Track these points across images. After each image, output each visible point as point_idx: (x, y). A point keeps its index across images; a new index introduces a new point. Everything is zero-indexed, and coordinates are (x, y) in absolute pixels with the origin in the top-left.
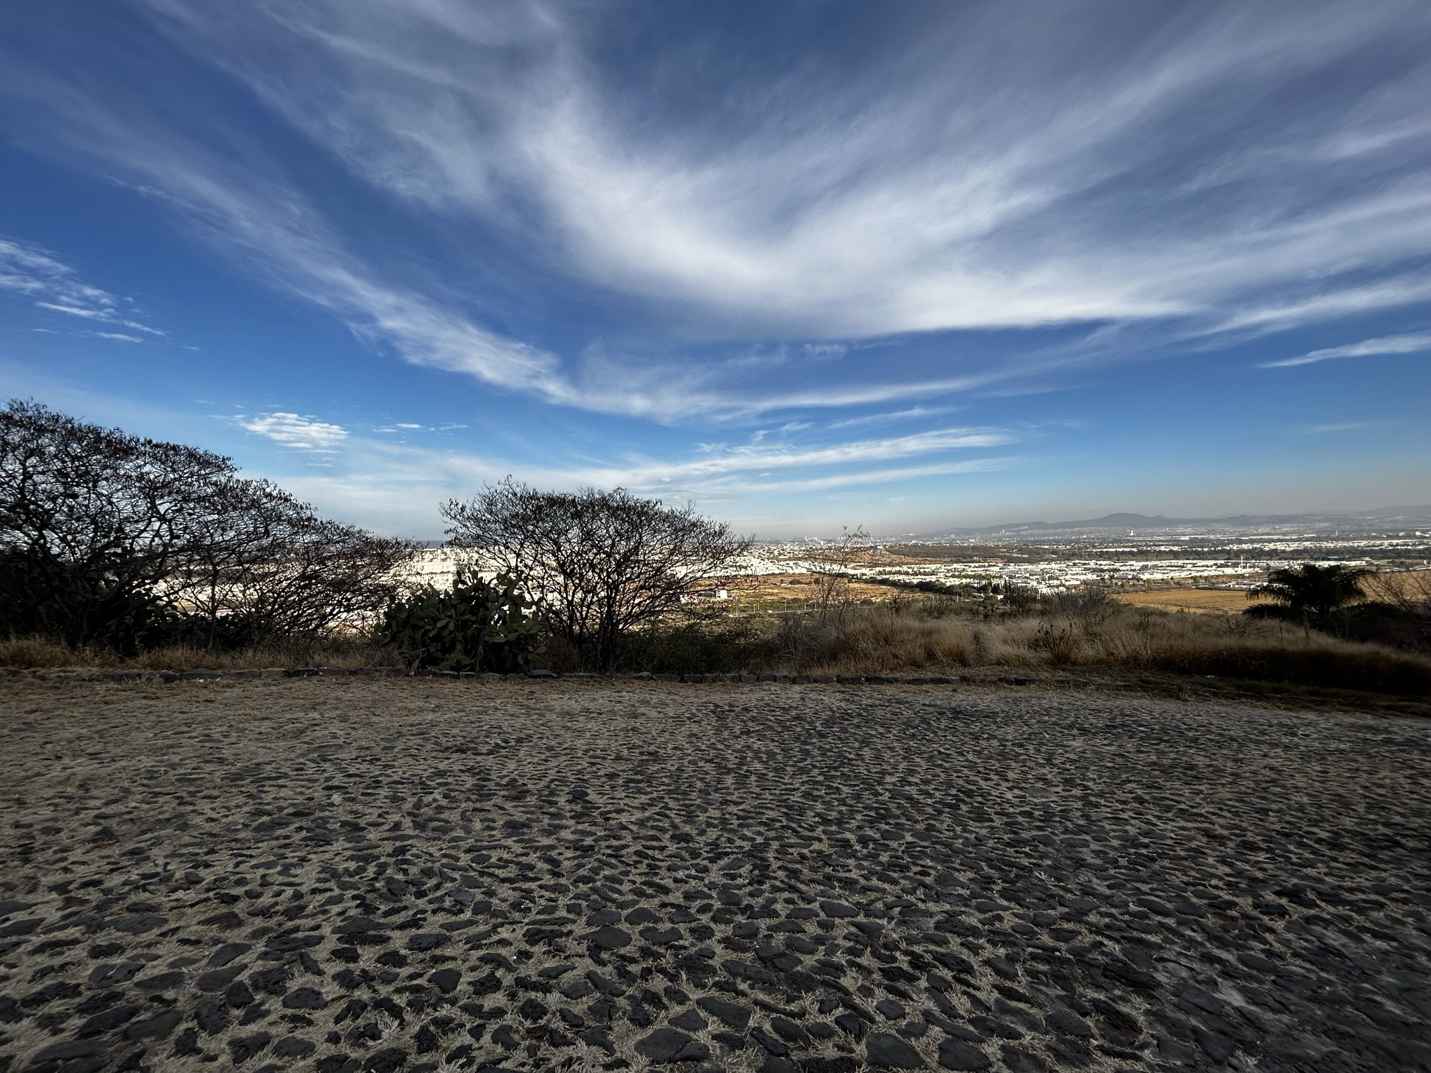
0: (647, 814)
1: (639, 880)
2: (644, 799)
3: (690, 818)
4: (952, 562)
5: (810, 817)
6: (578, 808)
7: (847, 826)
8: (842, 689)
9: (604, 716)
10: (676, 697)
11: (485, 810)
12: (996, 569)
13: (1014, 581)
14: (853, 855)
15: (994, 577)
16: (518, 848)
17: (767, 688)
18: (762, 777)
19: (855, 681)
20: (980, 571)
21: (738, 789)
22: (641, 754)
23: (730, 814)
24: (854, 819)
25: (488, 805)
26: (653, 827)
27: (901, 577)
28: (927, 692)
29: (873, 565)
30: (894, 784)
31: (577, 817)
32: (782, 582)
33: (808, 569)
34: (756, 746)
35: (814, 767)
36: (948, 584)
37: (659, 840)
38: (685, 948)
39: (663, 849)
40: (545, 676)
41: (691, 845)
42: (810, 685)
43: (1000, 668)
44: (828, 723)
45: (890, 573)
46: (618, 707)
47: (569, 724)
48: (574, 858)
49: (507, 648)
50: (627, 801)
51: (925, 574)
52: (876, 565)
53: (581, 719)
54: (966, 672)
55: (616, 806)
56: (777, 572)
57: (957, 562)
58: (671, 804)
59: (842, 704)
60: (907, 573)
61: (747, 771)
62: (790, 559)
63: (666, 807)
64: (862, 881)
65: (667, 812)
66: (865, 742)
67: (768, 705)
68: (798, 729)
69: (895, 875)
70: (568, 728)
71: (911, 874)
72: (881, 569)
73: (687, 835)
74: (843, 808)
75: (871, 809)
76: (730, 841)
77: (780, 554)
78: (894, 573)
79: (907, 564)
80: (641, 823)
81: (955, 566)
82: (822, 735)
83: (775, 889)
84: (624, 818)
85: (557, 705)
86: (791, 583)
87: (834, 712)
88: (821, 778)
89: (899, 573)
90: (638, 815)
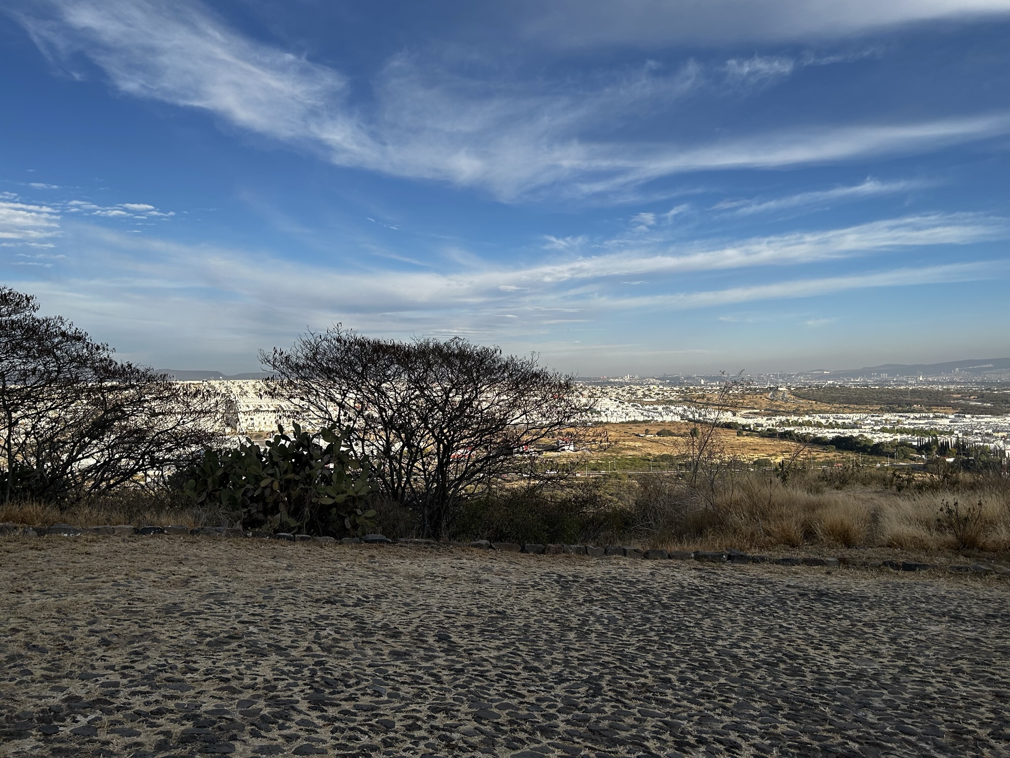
0: (502, 653)
1: (501, 690)
2: (498, 643)
3: (538, 657)
4: (883, 411)
5: (640, 663)
6: (445, 646)
7: (672, 670)
8: (700, 567)
9: (448, 580)
10: (517, 567)
11: (372, 643)
12: (946, 422)
13: (971, 438)
14: (673, 688)
15: (941, 433)
16: (406, 667)
17: (615, 561)
18: (600, 635)
19: (716, 558)
20: (922, 424)
21: (580, 641)
22: (491, 612)
23: (572, 657)
24: (679, 666)
25: (373, 639)
26: (508, 661)
27: (811, 430)
28: (796, 573)
29: (772, 413)
30: (724, 646)
31: (447, 651)
32: (647, 432)
33: (682, 417)
34: (598, 613)
35: (652, 630)
36: (876, 441)
37: (514, 669)
38: (539, 722)
39: (518, 674)
40: (381, 541)
41: (540, 674)
42: (664, 561)
43: (890, 551)
44: (674, 597)
45: (795, 424)
46: (461, 573)
47: (418, 586)
48: (451, 675)
49: (334, 510)
50: (484, 643)
51: (844, 426)
52: (776, 413)
53: (427, 582)
54: (847, 553)
55: (475, 646)
56: (641, 419)
57: (888, 411)
58: (521, 647)
59: (695, 581)
60: (819, 425)
61: (588, 630)
62: (658, 402)
63: (518, 649)
64: (675, 702)
65: (519, 653)
66: (707, 614)
67: (615, 578)
68: (643, 601)
69: (703, 701)
70: (418, 590)
71: (716, 701)
72: (783, 418)
73: (536, 667)
74: (671, 659)
75: (696, 661)
76: (571, 673)
77: (645, 395)
78: (801, 425)
79: (819, 412)
80: (498, 658)
81: (887, 416)
82: (665, 607)
83: (604, 700)
84: (484, 654)
85: (401, 568)
86: (659, 434)
87: (683, 587)
88: (656, 638)
89: (809, 424)
90: (495, 653)
